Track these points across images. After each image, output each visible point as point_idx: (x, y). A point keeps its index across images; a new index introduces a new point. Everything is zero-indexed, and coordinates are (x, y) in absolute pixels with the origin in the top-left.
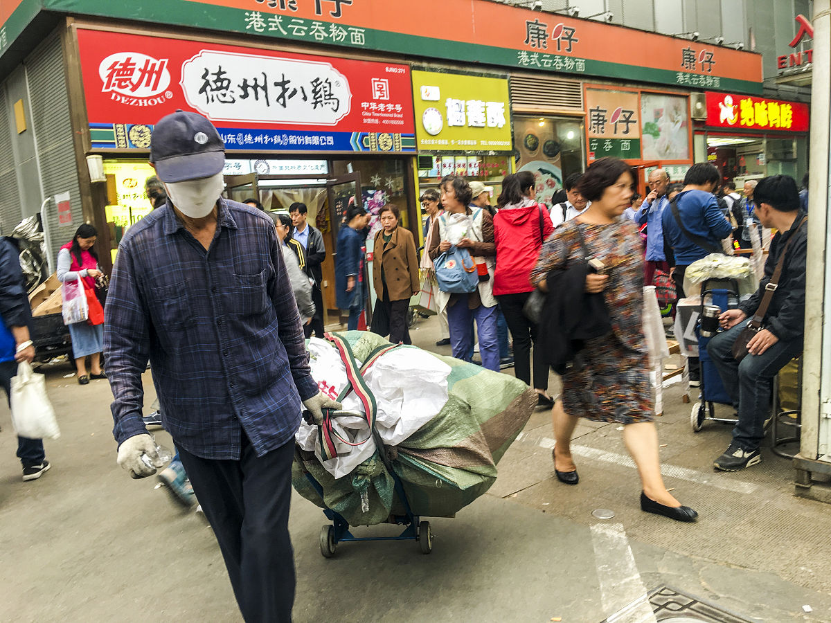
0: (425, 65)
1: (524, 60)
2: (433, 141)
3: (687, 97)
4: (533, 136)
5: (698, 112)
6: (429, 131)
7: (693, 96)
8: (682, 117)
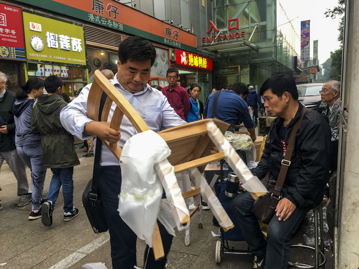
0: (32, 10)
1: (92, 18)
2: (37, 55)
3: (168, 50)
4: (98, 60)
5: (173, 57)
6: (35, 49)
7: (171, 50)
8: (166, 59)
